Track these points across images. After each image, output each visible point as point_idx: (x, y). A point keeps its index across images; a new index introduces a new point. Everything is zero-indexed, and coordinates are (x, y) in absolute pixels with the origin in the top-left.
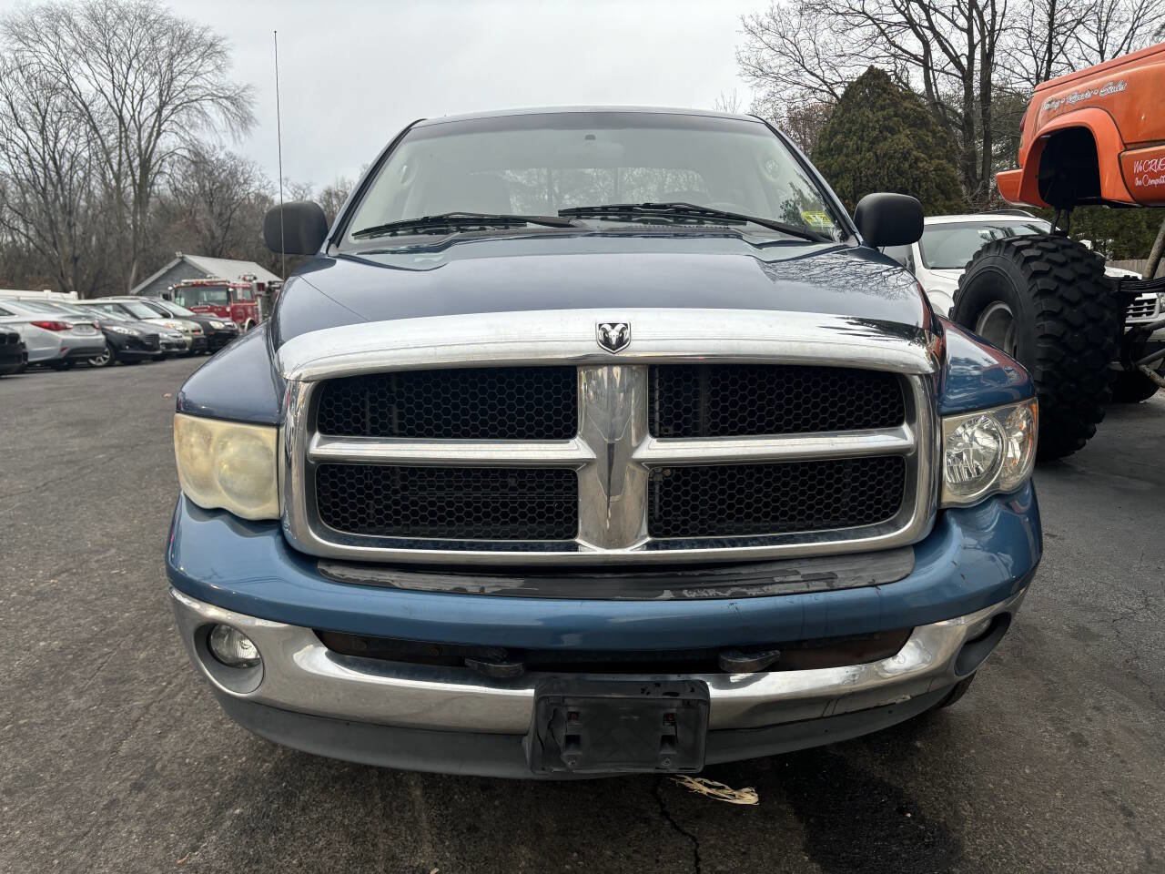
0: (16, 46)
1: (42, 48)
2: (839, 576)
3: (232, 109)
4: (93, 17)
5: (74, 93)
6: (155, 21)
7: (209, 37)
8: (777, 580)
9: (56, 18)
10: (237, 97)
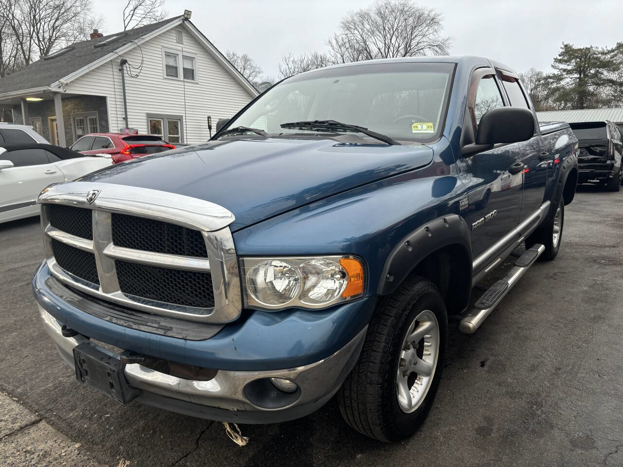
0: (346, 32)
1: (356, 32)
2: (174, 330)
3: (439, 51)
4: (380, 13)
5: (367, 52)
6: (408, 11)
7: (432, 15)
8: (149, 324)
9: (364, 16)
10: (442, 45)
